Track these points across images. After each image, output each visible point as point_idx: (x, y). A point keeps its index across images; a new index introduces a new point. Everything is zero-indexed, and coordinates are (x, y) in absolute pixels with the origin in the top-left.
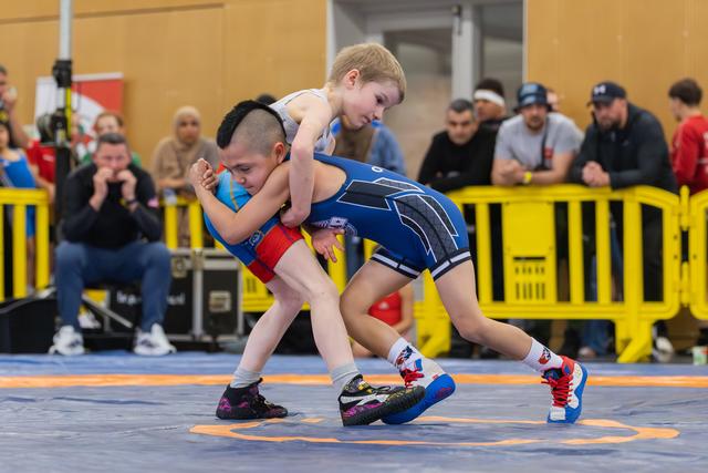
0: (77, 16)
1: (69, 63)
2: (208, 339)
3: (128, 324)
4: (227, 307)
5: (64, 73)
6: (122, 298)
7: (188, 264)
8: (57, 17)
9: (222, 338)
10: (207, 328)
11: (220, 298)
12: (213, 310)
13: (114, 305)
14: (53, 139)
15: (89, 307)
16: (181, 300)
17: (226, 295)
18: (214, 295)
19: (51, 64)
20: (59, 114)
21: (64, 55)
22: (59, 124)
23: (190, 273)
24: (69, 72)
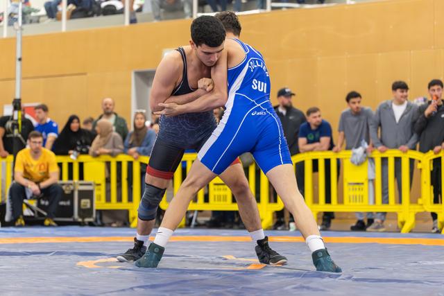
0: (23, 78)
1: (20, 100)
2: (80, 220)
3: (45, 214)
4: (89, 206)
5: (18, 105)
6: (43, 202)
7: (72, 187)
8: (14, 79)
9: (87, 220)
10: (80, 215)
11: (85, 203)
12: (83, 207)
13: (39, 205)
14: (13, 133)
15: (28, 206)
16: (68, 203)
17: (88, 201)
18: (83, 201)
19: (12, 100)
20: (15, 122)
21: (18, 97)
22: (16, 126)
23: (73, 192)
24: (20, 104)
